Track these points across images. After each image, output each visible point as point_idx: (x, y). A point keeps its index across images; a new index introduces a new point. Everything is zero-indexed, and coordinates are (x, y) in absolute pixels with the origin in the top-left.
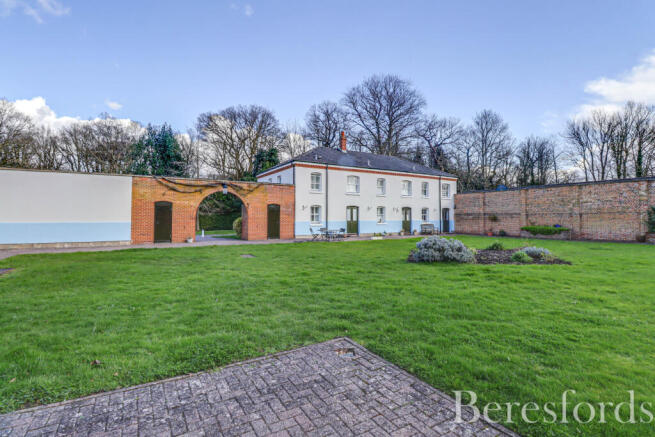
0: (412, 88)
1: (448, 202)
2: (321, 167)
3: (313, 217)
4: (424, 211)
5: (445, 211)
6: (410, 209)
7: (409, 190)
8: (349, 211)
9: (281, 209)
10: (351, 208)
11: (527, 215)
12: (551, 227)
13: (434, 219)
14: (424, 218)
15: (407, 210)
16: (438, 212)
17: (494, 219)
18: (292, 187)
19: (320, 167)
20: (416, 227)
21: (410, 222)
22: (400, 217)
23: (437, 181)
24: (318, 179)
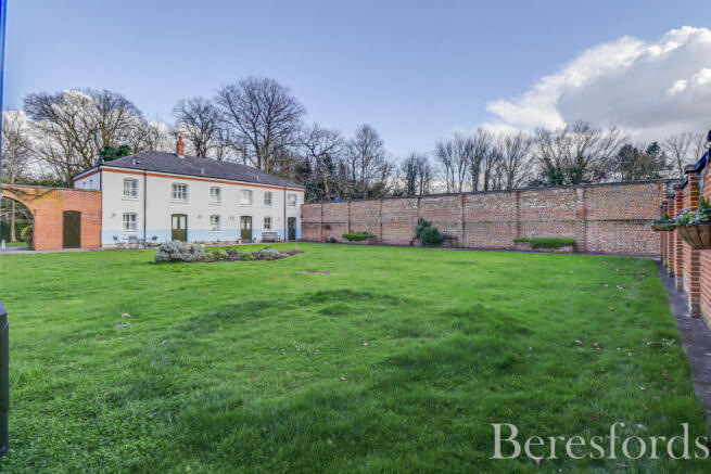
0: (290, 95)
1: (294, 212)
2: (139, 173)
3: (128, 225)
4: (268, 221)
5: (292, 221)
6: (251, 217)
7: (251, 199)
8: (175, 219)
9: (83, 216)
10: (179, 216)
11: (350, 225)
12: (361, 235)
13: (279, 228)
14: (268, 226)
15: (246, 219)
16: (282, 220)
17: (328, 228)
18: (98, 193)
19: (135, 173)
20: (257, 235)
21: (250, 231)
22: (238, 226)
23: (283, 191)
24: (134, 185)
